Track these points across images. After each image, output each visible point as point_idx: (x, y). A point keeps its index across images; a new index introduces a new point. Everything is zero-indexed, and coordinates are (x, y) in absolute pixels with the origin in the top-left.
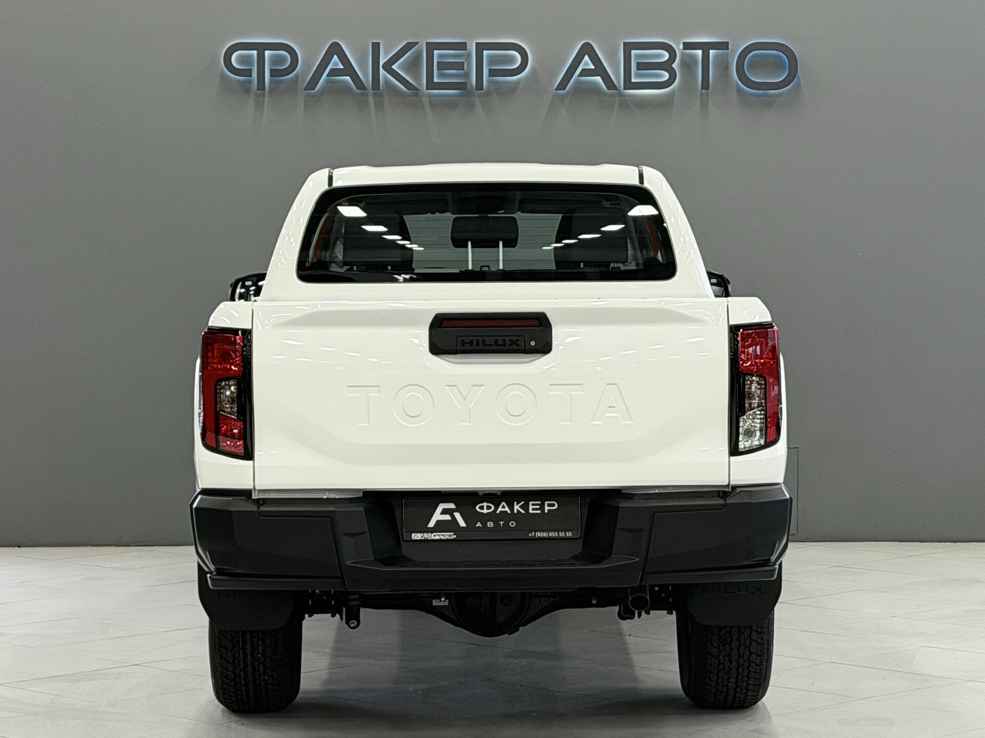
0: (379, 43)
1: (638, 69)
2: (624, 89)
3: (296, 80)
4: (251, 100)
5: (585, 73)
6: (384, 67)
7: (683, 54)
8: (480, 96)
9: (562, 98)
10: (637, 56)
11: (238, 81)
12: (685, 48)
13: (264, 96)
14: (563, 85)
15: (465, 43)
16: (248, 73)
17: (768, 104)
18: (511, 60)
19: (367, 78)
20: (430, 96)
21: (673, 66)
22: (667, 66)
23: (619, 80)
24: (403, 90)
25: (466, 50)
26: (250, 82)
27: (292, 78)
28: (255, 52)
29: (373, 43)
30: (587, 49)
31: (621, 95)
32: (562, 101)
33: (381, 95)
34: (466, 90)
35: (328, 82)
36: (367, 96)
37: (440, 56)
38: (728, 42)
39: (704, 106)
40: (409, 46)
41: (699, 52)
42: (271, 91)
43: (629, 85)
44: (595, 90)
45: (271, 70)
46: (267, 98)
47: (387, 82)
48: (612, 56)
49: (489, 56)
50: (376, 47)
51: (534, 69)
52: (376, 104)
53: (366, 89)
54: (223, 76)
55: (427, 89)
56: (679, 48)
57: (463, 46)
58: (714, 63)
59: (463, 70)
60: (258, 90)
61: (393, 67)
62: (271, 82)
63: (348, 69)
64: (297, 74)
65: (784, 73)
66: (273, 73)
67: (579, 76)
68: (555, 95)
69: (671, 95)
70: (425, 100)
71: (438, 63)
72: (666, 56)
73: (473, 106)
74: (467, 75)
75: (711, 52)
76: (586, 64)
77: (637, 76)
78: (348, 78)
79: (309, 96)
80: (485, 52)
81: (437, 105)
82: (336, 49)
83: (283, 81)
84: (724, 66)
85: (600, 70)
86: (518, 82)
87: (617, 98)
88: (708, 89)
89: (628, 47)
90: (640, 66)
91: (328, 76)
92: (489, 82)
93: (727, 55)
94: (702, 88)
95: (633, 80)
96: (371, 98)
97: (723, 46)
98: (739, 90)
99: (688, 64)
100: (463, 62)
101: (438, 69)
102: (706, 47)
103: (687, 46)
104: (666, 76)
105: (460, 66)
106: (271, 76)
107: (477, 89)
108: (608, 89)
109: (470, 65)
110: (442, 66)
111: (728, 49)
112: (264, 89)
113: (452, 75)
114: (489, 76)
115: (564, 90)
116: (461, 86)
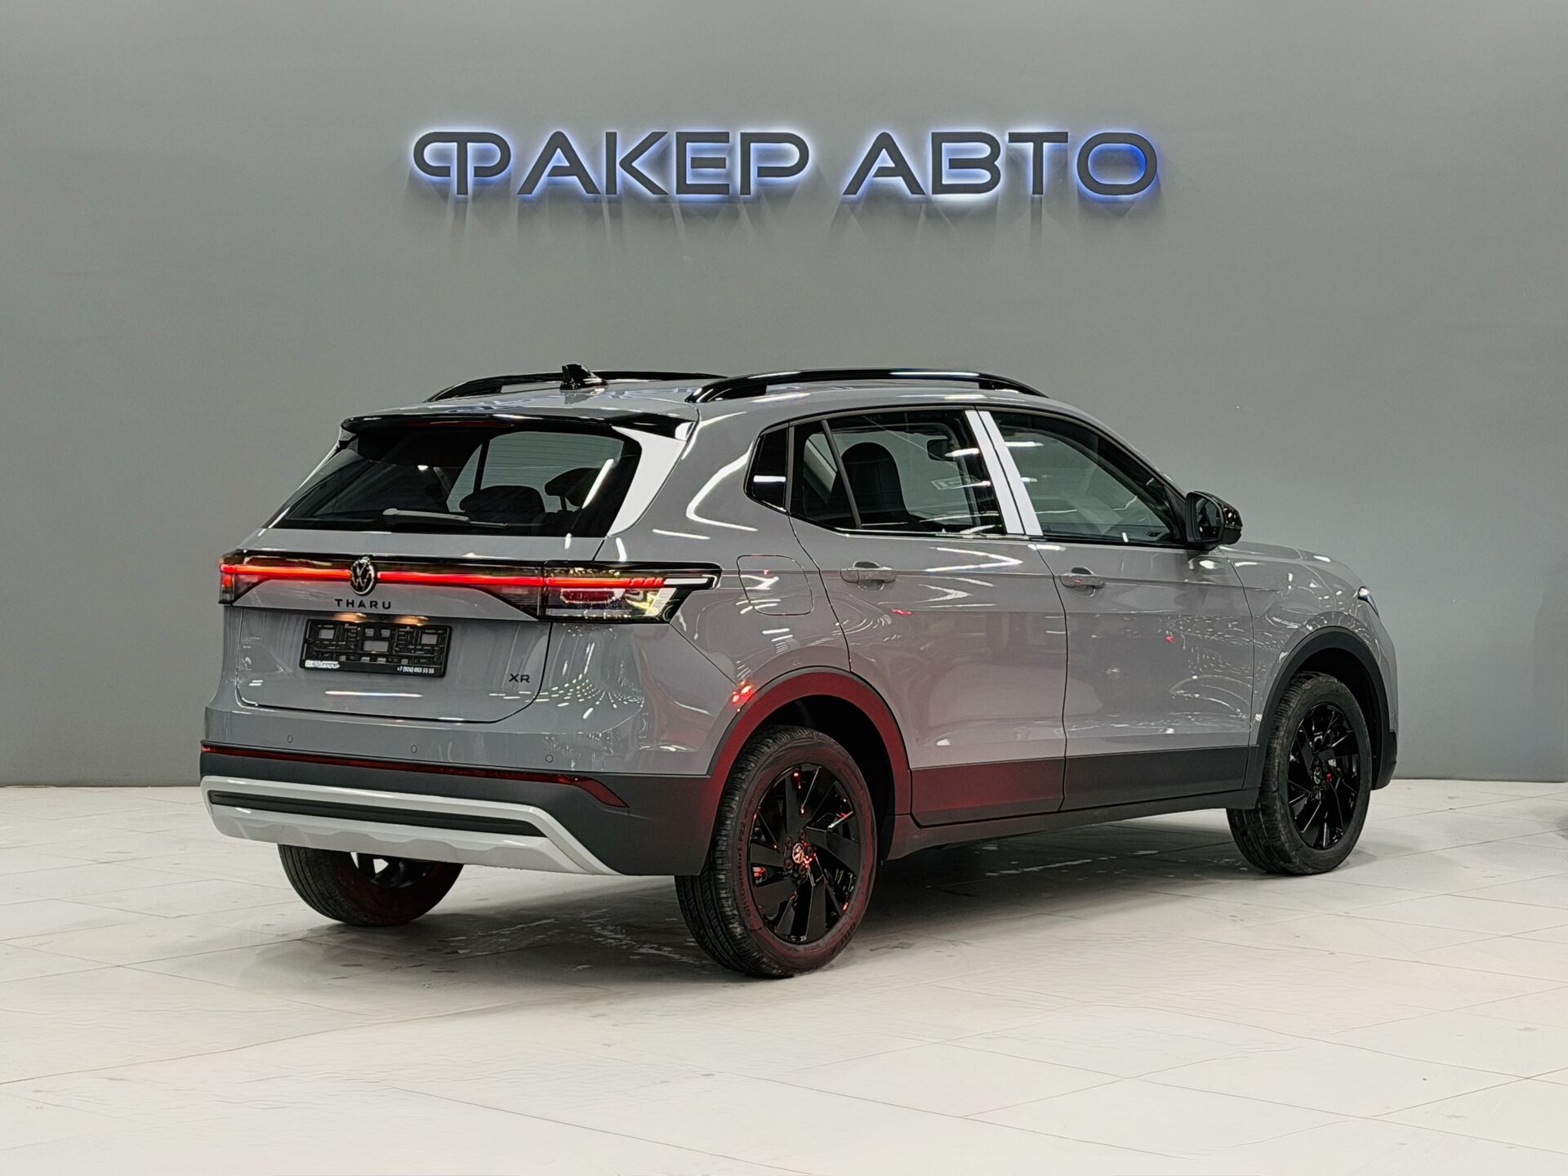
0: (615, 134)
1: (951, 167)
2: (933, 193)
3: (507, 181)
4: (450, 208)
5: (883, 172)
6: (622, 164)
7: (1008, 149)
8: (745, 203)
9: (853, 205)
10: (950, 151)
11: (434, 183)
12: (1011, 141)
13: (465, 202)
14: (853, 188)
15: (727, 134)
16: (445, 171)
17: (1120, 212)
18: (784, 155)
19: (599, 179)
20: (681, 202)
21: (996, 163)
22: (988, 164)
23: (927, 183)
24: (645, 194)
25: (728, 142)
26: (448, 184)
27: (502, 180)
28: (455, 145)
29: (607, 133)
30: (885, 142)
31: (929, 201)
32: (853, 210)
33: (618, 201)
34: (728, 193)
35: (549, 184)
36: (600, 202)
37: (695, 150)
38: (1067, 133)
39: (1036, 215)
40: (654, 138)
41: (1030, 146)
42: (475, 197)
43: (939, 188)
44: (893, 196)
45: (475, 168)
46: (470, 204)
47: (625, 183)
48: (917, 151)
49: (758, 151)
50: (611, 138)
51: (817, 170)
52: (611, 215)
53: (599, 193)
54: (413, 178)
55: (677, 193)
56: (1003, 140)
57: (724, 137)
58: (1049, 159)
59: (725, 167)
60: (458, 194)
61: (634, 164)
62: (476, 184)
63: (576, 168)
64: (509, 174)
65: (1139, 174)
66: (479, 171)
67: (876, 175)
68: (844, 202)
69: (994, 202)
70: (676, 208)
71: (692, 158)
72: (985, 150)
73: (734, 215)
74: (729, 175)
75: (1046, 145)
76: (884, 161)
77: (950, 176)
78: (575, 179)
79: (524, 200)
80: (753, 145)
81: (689, 213)
82: (559, 141)
83: (490, 183)
84: (1062, 166)
85: (901, 169)
86: (795, 185)
87: (924, 206)
88: (1042, 193)
89: (938, 139)
90: (955, 164)
91: (549, 175)
92: (760, 184)
93: (1066, 150)
94: (1034, 193)
95: (945, 181)
96: (605, 206)
97: (1061, 137)
98: (1082, 197)
99: (1015, 161)
100: (725, 159)
101: (692, 167)
102: (1038, 139)
103: (1014, 138)
104: (985, 176)
105: (720, 163)
106: (475, 176)
107: (742, 194)
108: (913, 193)
109: (733, 164)
110: (698, 163)
111: (1067, 142)
112: (467, 194)
113: (709, 177)
114: (759, 176)
115: (855, 194)
116: (723, 189)
